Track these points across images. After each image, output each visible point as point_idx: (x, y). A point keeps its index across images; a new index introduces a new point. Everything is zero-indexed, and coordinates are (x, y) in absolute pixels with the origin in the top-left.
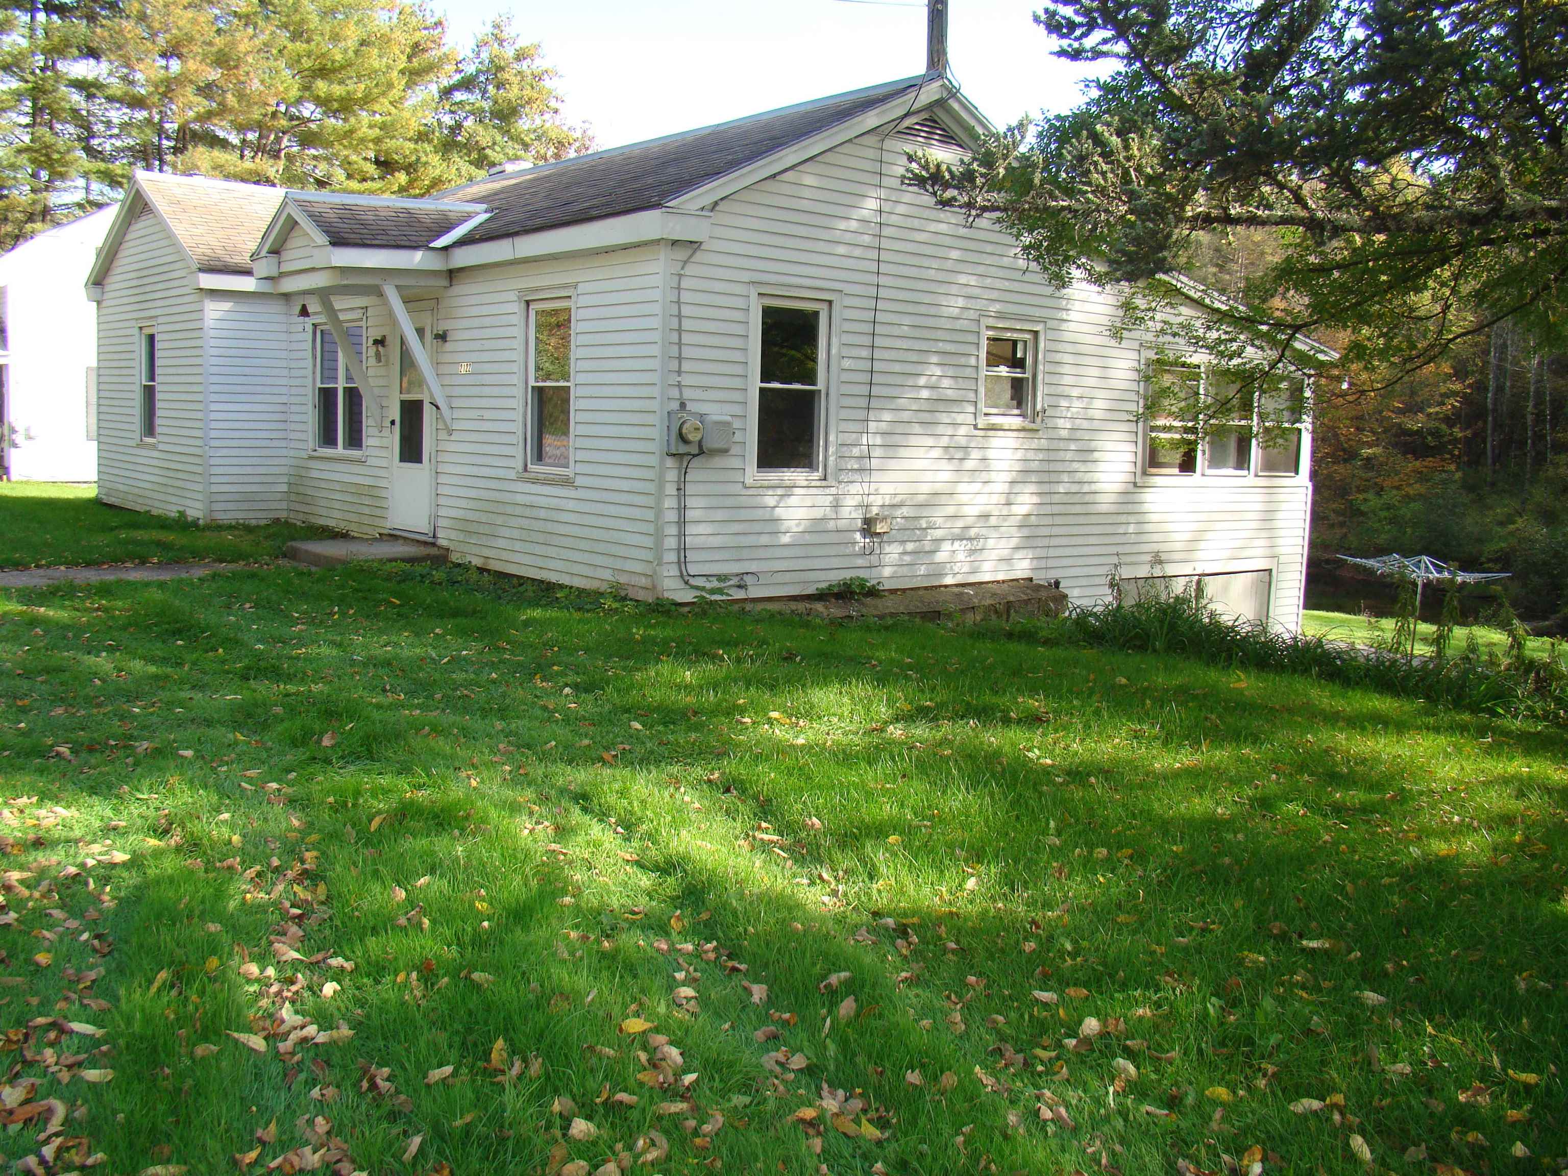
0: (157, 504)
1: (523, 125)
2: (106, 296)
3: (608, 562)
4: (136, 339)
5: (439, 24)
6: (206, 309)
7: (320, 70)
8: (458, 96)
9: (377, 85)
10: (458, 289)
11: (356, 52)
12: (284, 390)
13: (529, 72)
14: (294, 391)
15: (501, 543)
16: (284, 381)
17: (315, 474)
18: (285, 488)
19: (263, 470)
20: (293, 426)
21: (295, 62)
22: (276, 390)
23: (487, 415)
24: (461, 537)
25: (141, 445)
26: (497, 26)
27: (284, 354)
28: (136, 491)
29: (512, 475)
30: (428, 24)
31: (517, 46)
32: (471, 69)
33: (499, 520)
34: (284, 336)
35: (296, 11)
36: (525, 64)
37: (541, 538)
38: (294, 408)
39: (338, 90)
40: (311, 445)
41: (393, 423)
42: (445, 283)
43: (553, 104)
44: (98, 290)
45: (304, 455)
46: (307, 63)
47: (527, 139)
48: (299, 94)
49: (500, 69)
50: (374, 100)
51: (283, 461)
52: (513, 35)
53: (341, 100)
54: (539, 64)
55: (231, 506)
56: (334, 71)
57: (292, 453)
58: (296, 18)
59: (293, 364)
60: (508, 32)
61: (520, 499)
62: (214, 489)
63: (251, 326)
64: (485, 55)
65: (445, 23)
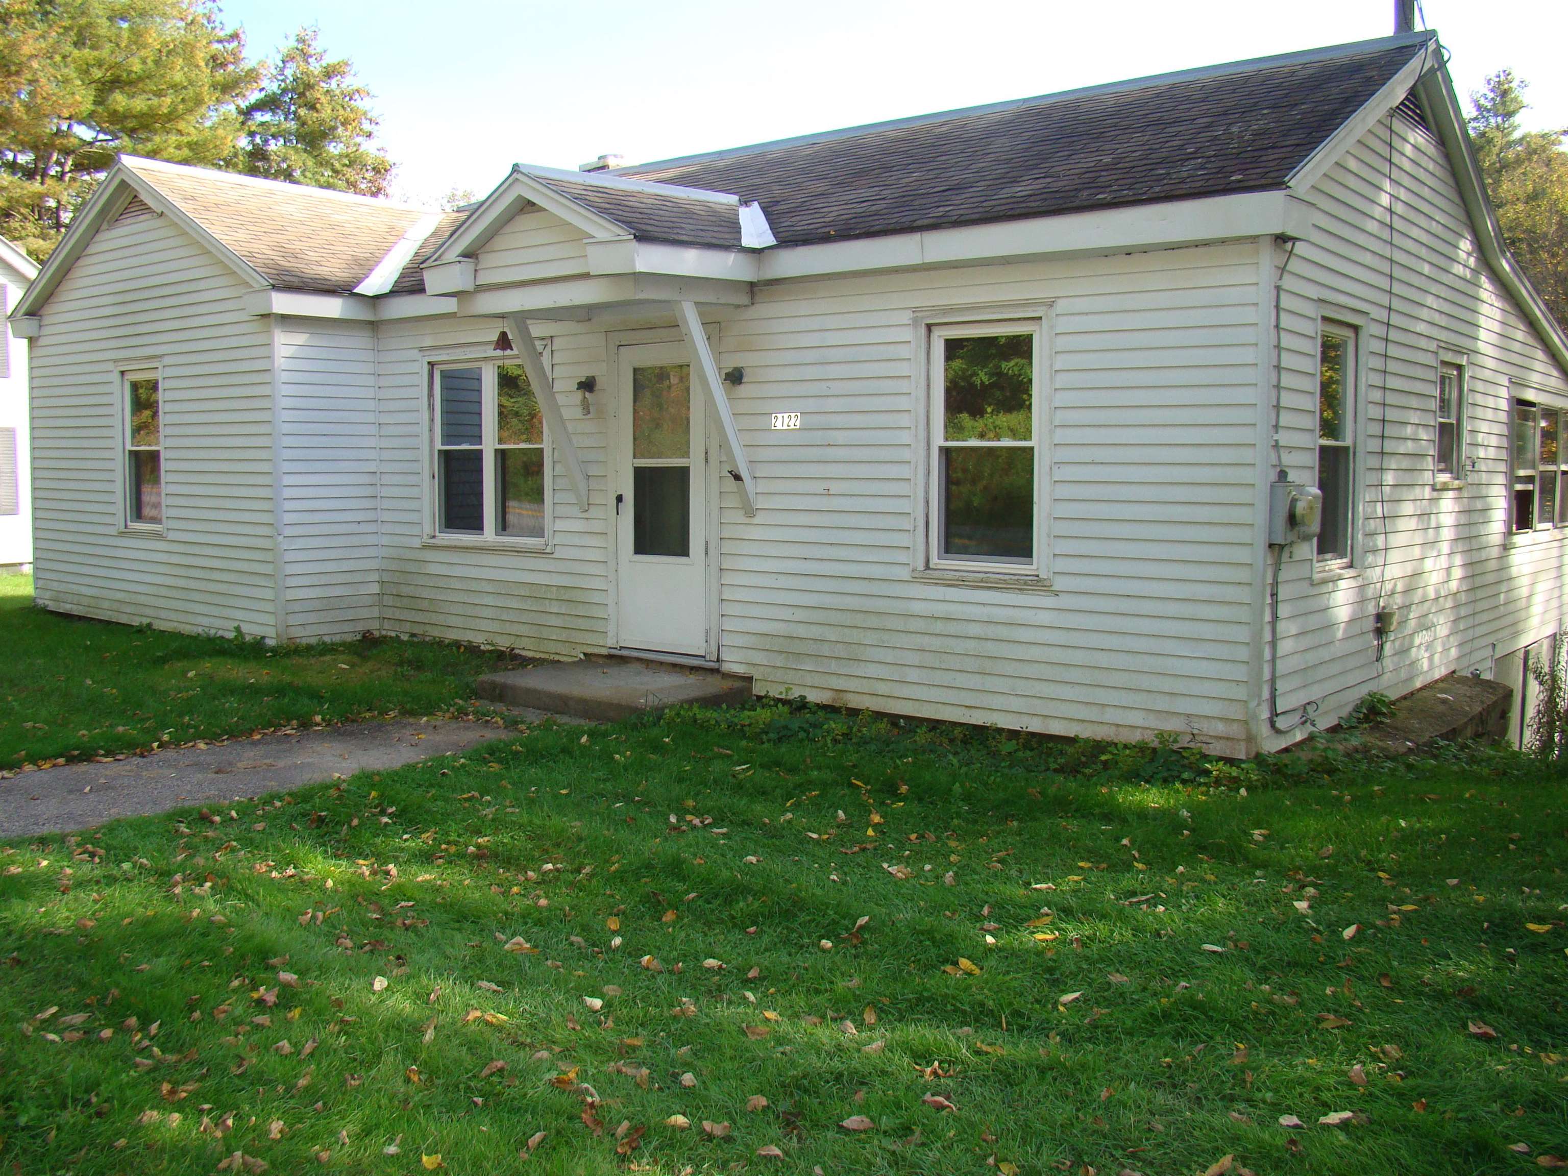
0: (163, 614)
1: (334, 149)
2: (46, 331)
3: (1139, 700)
4: (116, 387)
5: (235, 37)
6: (277, 344)
7: (112, 82)
8: (259, 117)
9: (183, 100)
10: (762, 310)
11: (157, 62)
12: (372, 454)
13: (337, 92)
14: (386, 455)
15: (872, 670)
16: (372, 442)
17: (432, 569)
18: (375, 588)
19: (345, 566)
20: (386, 504)
21: (84, 71)
22: (363, 454)
23: (835, 487)
24: (779, 661)
25: (125, 533)
26: (301, 40)
27: (372, 405)
28: (119, 596)
29: (905, 574)
30: (222, 34)
31: (324, 64)
32: (273, 87)
33: (870, 638)
34: (371, 381)
35: (83, 13)
36: (334, 83)
37: (970, 664)
38: (386, 479)
39: (139, 104)
40: (428, 529)
41: (619, 499)
42: (744, 299)
43: (367, 126)
44: (34, 322)
45: (416, 542)
46: (97, 74)
47: (337, 166)
48: (92, 108)
49: (309, 87)
50: (180, 117)
51: (372, 552)
52: (319, 50)
53: (142, 115)
54: (349, 82)
55: (312, 618)
56: (131, 83)
57: (385, 540)
58: (83, 21)
59: (384, 419)
60: (317, 46)
61: (917, 608)
62: (291, 595)
63: (331, 366)
64: (289, 72)
65: (243, 36)
